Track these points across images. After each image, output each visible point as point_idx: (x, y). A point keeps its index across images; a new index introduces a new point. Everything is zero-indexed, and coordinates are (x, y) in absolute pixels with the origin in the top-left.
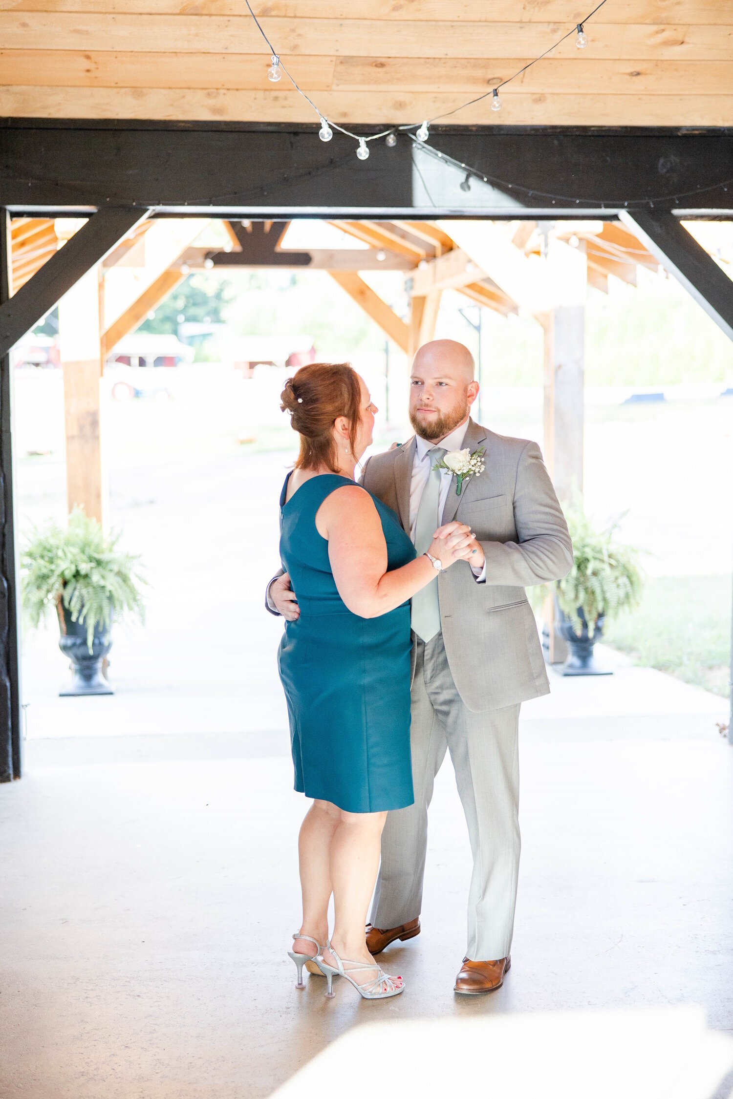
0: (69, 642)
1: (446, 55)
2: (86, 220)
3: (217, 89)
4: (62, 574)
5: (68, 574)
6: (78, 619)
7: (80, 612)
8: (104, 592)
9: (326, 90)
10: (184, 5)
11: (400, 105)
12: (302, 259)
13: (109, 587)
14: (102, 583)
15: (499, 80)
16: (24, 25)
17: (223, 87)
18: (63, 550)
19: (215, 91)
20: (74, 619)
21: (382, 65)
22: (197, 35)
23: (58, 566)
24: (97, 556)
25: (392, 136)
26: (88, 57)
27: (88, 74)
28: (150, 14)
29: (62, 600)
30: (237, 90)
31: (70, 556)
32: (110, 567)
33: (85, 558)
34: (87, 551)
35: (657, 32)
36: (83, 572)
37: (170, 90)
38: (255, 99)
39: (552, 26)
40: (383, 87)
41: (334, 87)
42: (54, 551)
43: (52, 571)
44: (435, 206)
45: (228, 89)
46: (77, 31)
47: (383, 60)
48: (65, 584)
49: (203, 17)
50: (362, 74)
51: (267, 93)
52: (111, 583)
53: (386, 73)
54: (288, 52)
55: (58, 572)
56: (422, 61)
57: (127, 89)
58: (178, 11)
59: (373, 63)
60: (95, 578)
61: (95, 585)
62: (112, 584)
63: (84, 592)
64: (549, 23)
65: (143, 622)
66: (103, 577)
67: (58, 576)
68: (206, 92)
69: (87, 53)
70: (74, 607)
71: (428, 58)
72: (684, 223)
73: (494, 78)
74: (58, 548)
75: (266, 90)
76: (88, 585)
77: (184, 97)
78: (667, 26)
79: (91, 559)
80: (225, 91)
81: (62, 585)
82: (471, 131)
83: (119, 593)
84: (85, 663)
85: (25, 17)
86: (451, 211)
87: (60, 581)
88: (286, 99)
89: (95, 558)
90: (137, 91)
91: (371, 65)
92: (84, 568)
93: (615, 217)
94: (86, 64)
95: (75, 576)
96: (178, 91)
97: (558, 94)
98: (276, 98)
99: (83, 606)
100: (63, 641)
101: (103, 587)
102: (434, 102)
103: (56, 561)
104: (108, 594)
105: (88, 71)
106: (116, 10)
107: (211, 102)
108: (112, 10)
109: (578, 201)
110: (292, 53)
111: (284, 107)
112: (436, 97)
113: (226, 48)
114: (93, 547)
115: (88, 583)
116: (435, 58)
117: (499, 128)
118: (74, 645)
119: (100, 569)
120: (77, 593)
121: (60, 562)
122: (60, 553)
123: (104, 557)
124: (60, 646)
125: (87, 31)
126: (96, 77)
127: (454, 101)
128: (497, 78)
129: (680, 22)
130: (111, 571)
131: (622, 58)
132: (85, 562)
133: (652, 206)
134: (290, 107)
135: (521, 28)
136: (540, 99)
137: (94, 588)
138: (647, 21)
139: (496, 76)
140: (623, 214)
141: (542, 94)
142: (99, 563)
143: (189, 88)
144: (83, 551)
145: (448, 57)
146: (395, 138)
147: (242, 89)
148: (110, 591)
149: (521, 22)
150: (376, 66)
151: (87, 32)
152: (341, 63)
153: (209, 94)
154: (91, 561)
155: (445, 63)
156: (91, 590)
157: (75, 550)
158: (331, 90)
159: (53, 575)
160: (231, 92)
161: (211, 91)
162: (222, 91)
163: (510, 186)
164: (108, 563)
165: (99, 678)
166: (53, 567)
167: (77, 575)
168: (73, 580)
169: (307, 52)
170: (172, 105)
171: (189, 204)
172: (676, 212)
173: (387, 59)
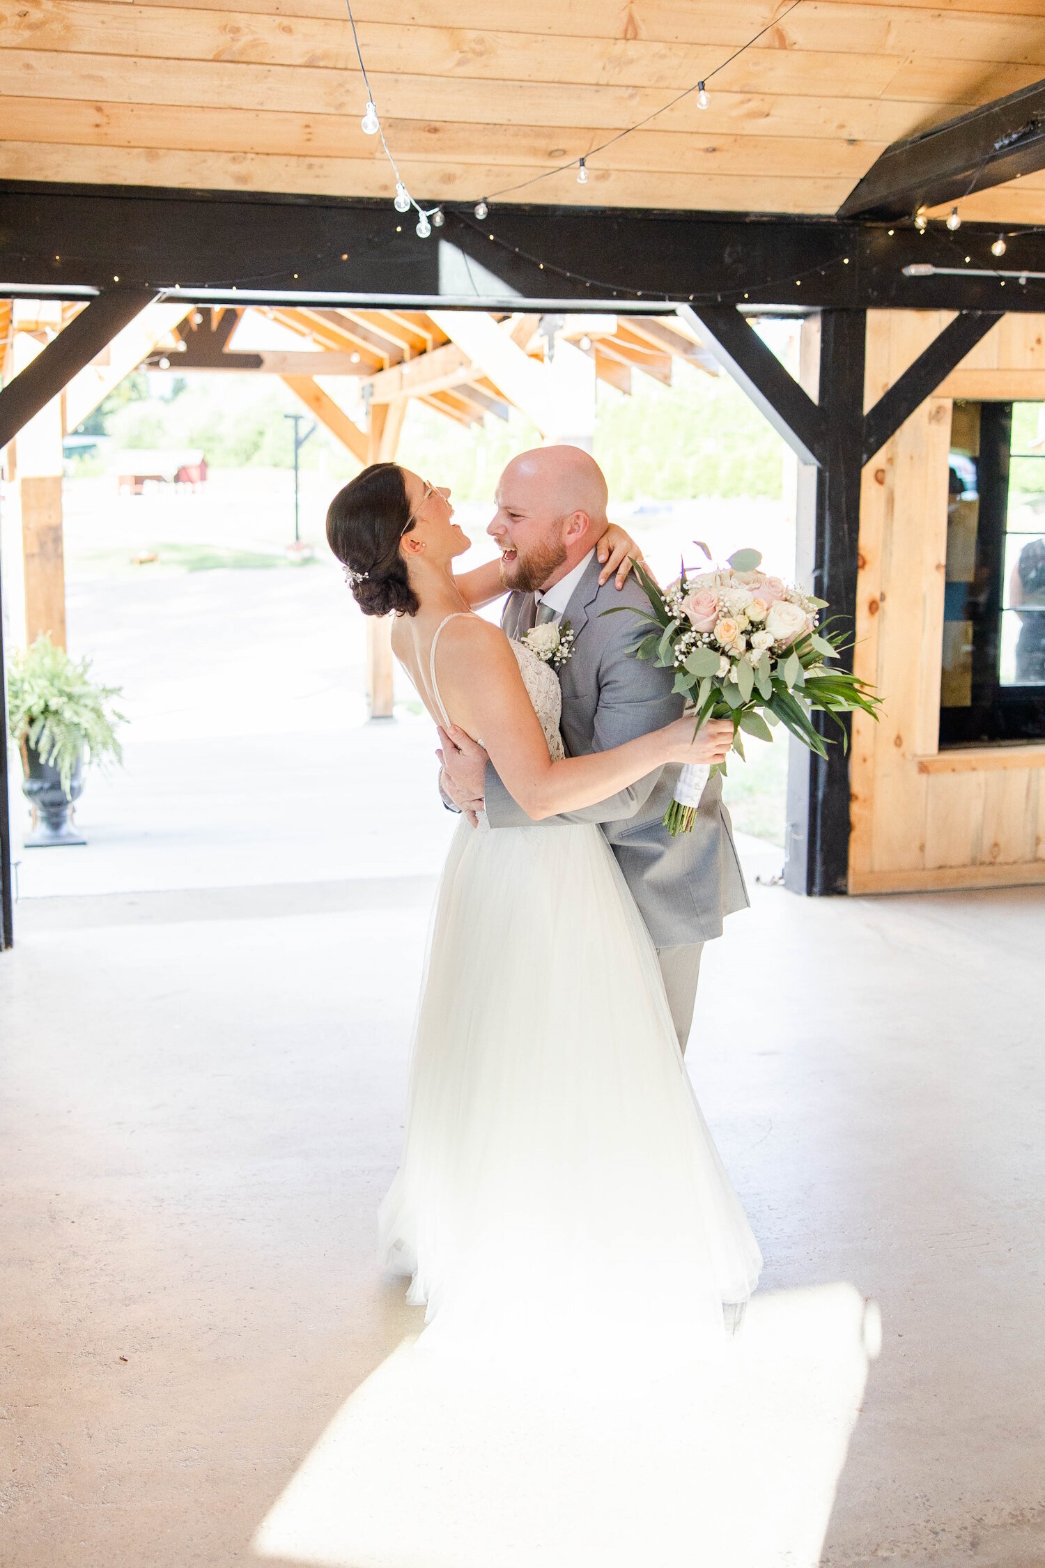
0: (36, 786)
1: (509, 120)
2: (86, 304)
3: (245, 153)
4: (30, 709)
5: (36, 710)
6: (47, 761)
7: (50, 753)
8: (79, 730)
9: (369, 158)
10: (220, 49)
11: (449, 178)
12: (252, 361)
13: (85, 725)
14: (76, 720)
15: (562, 153)
16: (28, 66)
17: (252, 151)
18: (29, 683)
19: (243, 155)
20: (42, 760)
21: (436, 130)
22: (230, 87)
23: (23, 701)
24: (68, 689)
25: (440, 213)
26: (99, 109)
27: (97, 130)
28: (178, 59)
29: (27, 740)
30: (268, 154)
31: (37, 690)
32: (82, 702)
33: (55, 691)
34: (56, 682)
35: (743, 102)
36: (53, 707)
37: (190, 152)
38: (287, 166)
39: (630, 91)
40: (431, 157)
41: (378, 155)
42: (19, 684)
43: (17, 707)
44: (478, 295)
45: (258, 154)
46: (90, 77)
47: (438, 125)
48: (32, 721)
49: (240, 65)
50: (412, 141)
51: (301, 159)
52: (86, 720)
53: (439, 140)
54: (332, 111)
55: (24, 708)
56: (481, 127)
57: (141, 150)
58: (211, 57)
59: (425, 128)
60: (68, 714)
61: (67, 722)
62: (87, 722)
63: (56, 730)
64: (628, 86)
65: (120, 761)
66: (76, 713)
67: (25, 712)
68: (231, 155)
69: (99, 104)
70: (44, 746)
71: (488, 124)
72: (750, 321)
73: (556, 150)
74: (23, 681)
75: (299, 156)
76: (59, 722)
77: (205, 161)
78: (755, 95)
79: (61, 693)
80: (253, 156)
81: (27, 723)
82: (524, 210)
83: (96, 731)
84: (53, 810)
85: (30, 56)
86: (499, 301)
87: (27, 719)
88: (321, 166)
89: (64, 692)
90: (152, 152)
91: (424, 130)
92: (54, 704)
93: (672, 312)
94: (96, 118)
95: (43, 713)
96: (199, 153)
97: (624, 171)
98: (310, 166)
99: (53, 746)
100: (28, 786)
101: (77, 725)
102: (487, 175)
103: (20, 695)
104: (83, 732)
105: (97, 126)
106: (139, 53)
107: (235, 168)
108: (135, 53)
109: (639, 293)
110: (336, 112)
111: (318, 176)
112: (489, 171)
113: (262, 104)
114: (63, 679)
115: (59, 721)
116: (495, 124)
117: (554, 208)
118: (41, 789)
119: (72, 704)
120: (46, 732)
121: (27, 697)
122: (26, 687)
123: (77, 690)
124: (24, 791)
125: (102, 77)
126: (106, 134)
127: (509, 175)
128: (561, 150)
129: (770, 91)
130: (86, 706)
131: (700, 131)
132: (54, 696)
133: (719, 299)
134: (325, 176)
135: (597, 91)
136: (603, 176)
137: (66, 726)
138: (734, 89)
139: (560, 147)
140: (684, 309)
141: (608, 170)
142: (70, 697)
143: (213, 151)
144: (52, 685)
145: (510, 123)
146: (442, 216)
147: (272, 154)
148: (85, 729)
149: (597, 85)
150: (429, 131)
151: (102, 79)
152: (390, 126)
153: (234, 159)
154: (61, 696)
155: (505, 130)
156: (63, 727)
157: (43, 683)
158: (374, 158)
159: (18, 710)
160: (259, 156)
161: (237, 154)
162: (250, 156)
163: (568, 274)
164: (80, 697)
165: (67, 828)
166: (18, 702)
167: (46, 710)
168: (41, 718)
169: (354, 112)
170: (190, 170)
171: (210, 287)
172: (742, 308)
173: (444, 124)
